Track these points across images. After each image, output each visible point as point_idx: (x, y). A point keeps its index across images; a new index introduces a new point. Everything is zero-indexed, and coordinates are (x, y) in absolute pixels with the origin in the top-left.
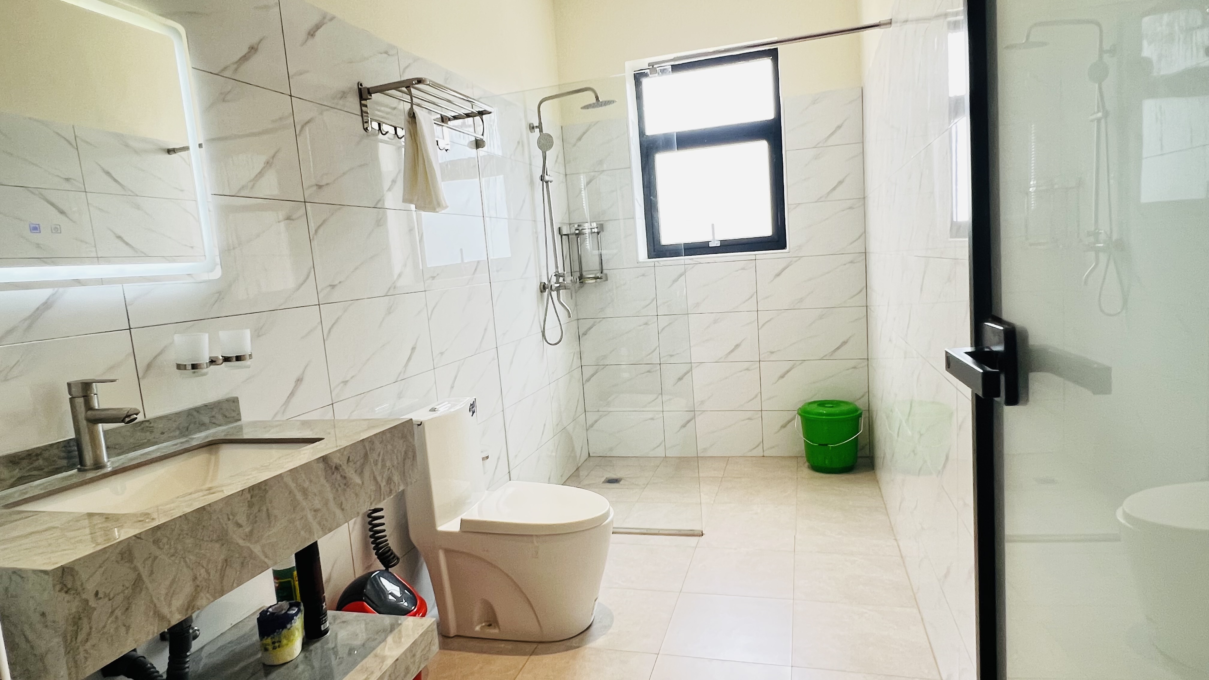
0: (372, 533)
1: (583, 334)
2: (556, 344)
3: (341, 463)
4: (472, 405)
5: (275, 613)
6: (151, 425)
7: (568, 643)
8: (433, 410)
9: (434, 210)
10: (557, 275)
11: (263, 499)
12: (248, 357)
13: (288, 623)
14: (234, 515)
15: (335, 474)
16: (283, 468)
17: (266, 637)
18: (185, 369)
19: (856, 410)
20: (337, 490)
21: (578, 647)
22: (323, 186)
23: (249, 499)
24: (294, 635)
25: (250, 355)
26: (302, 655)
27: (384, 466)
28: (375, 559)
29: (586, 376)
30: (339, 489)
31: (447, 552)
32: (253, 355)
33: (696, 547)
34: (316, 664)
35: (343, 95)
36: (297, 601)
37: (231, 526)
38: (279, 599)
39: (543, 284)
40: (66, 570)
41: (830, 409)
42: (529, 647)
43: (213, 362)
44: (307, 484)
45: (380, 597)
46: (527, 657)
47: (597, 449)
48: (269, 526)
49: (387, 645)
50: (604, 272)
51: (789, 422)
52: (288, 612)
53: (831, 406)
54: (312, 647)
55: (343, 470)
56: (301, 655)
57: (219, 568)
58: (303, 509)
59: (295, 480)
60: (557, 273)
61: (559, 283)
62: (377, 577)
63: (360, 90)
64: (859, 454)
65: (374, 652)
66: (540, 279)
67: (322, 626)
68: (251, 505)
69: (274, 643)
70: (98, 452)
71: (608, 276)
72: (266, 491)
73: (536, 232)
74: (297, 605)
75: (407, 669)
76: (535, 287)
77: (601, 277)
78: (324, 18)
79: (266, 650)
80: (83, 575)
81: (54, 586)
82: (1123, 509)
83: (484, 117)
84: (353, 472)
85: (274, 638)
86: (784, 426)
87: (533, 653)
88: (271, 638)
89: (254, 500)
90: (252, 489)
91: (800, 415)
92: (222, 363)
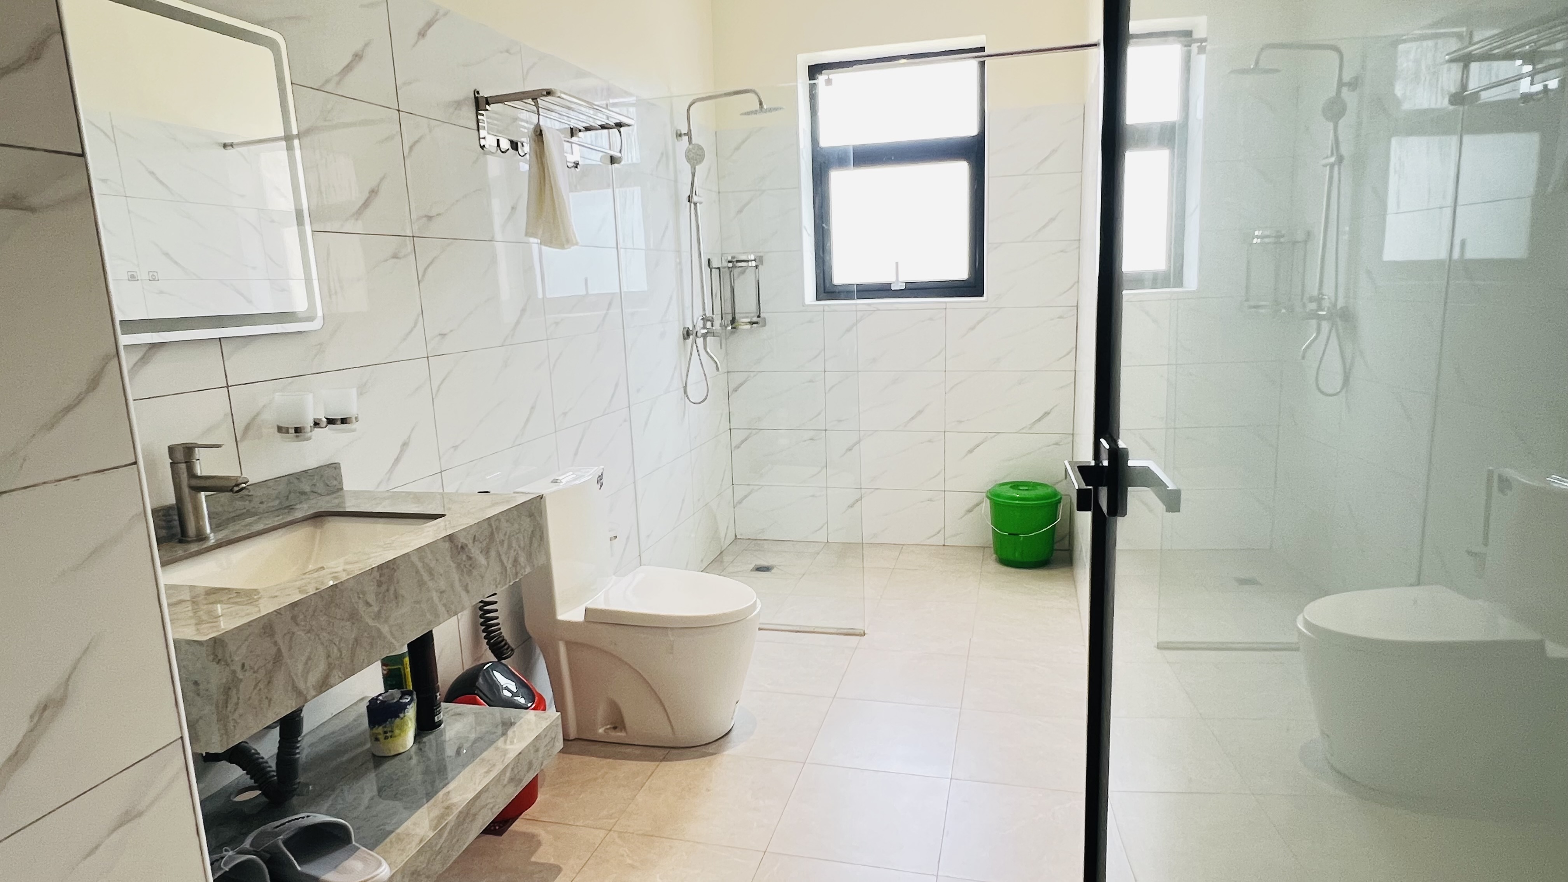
0: (482, 620)
1: (733, 390)
2: (700, 403)
3: (467, 543)
4: (601, 477)
5: (385, 701)
6: (250, 494)
7: (703, 749)
8: (555, 481)
9: (562, 246)
10: (705, 319)
11: (391, 578)
12: (354, 419)
13: (401, 713)
14: (364, 593)
15: (461, 553)
16: (409, 546)
17: (377, 726)
18: (288, 432)
19: (1056, 494)
20: (462, 571)
21: (716, 754)
22: (433, 216)
23: (378, 578)
24: (407, 725)
25: (356, 418)
26: (416, 746)
27: (510, 547)
28: (486, 650)
29: (736, 441)
30: (465, 570)
31: (569, 644)
32: (360, 418)
33: (856, 648)
34: (432, 755)
35: (458, 104)
36: (408, 689)
37: (361, 607)
38: (388, 687)
39: (686, 329)
40: (217, 641)
41: (1026, 492)
42: (660, 753)
43: (316, 424)
44: (433, 564)
45: (494, 693)
46: (657, 763)
47: (744, 531)
48: (397, 606)
49: (508, 738)
50: (762, 315)
51: (977, 505)
52: (401, 701)
53: (1027, 488)
54: (425, 739)
55: (470, 550)
56: (414, 747)
57: (350, 646)
58: (428, 590)
59: (421, 559)
60: (704, 316)
61: (706, 328)
62: (490, 671)
63: (477, 99)
64: (1056, 547)
65: (495, 745)
66: (684, 324)
67: (436, 717)
68: (380, 584)
69: (385, 732)
70: (201, 523)
71: (767, 321)
72: (394, 570)
73: (680, 263)
74: (410, 693)
75: (530, 764)
76: (678, 333)
77: (758, 321)
78: (437, 13)
79: (377, 739)
80: (232, 647)
81: (208, 655)
82: (1304, 617)
83: (622, 129)
84: (478, 552)
85: (385, 727)
86: (970, 511)
87: (665, 759)
88: (383, 727)
89: (383, 579)
90: (380, 567)
91: (988, 497)
92: (326, 426)
